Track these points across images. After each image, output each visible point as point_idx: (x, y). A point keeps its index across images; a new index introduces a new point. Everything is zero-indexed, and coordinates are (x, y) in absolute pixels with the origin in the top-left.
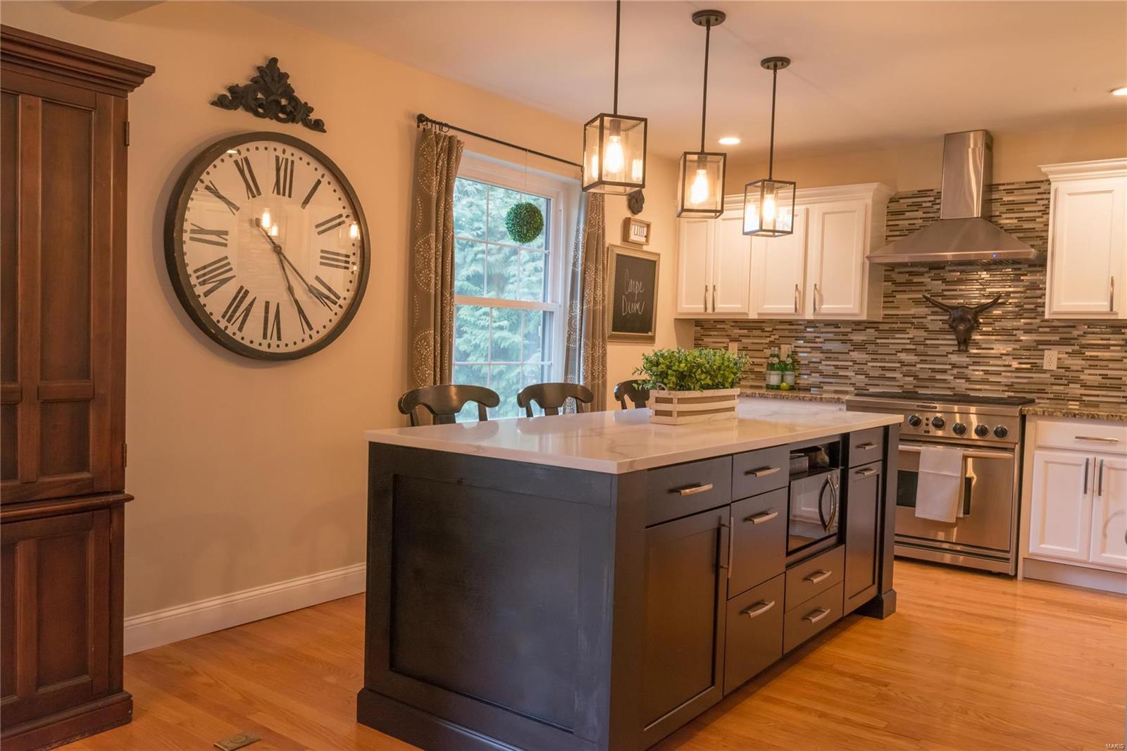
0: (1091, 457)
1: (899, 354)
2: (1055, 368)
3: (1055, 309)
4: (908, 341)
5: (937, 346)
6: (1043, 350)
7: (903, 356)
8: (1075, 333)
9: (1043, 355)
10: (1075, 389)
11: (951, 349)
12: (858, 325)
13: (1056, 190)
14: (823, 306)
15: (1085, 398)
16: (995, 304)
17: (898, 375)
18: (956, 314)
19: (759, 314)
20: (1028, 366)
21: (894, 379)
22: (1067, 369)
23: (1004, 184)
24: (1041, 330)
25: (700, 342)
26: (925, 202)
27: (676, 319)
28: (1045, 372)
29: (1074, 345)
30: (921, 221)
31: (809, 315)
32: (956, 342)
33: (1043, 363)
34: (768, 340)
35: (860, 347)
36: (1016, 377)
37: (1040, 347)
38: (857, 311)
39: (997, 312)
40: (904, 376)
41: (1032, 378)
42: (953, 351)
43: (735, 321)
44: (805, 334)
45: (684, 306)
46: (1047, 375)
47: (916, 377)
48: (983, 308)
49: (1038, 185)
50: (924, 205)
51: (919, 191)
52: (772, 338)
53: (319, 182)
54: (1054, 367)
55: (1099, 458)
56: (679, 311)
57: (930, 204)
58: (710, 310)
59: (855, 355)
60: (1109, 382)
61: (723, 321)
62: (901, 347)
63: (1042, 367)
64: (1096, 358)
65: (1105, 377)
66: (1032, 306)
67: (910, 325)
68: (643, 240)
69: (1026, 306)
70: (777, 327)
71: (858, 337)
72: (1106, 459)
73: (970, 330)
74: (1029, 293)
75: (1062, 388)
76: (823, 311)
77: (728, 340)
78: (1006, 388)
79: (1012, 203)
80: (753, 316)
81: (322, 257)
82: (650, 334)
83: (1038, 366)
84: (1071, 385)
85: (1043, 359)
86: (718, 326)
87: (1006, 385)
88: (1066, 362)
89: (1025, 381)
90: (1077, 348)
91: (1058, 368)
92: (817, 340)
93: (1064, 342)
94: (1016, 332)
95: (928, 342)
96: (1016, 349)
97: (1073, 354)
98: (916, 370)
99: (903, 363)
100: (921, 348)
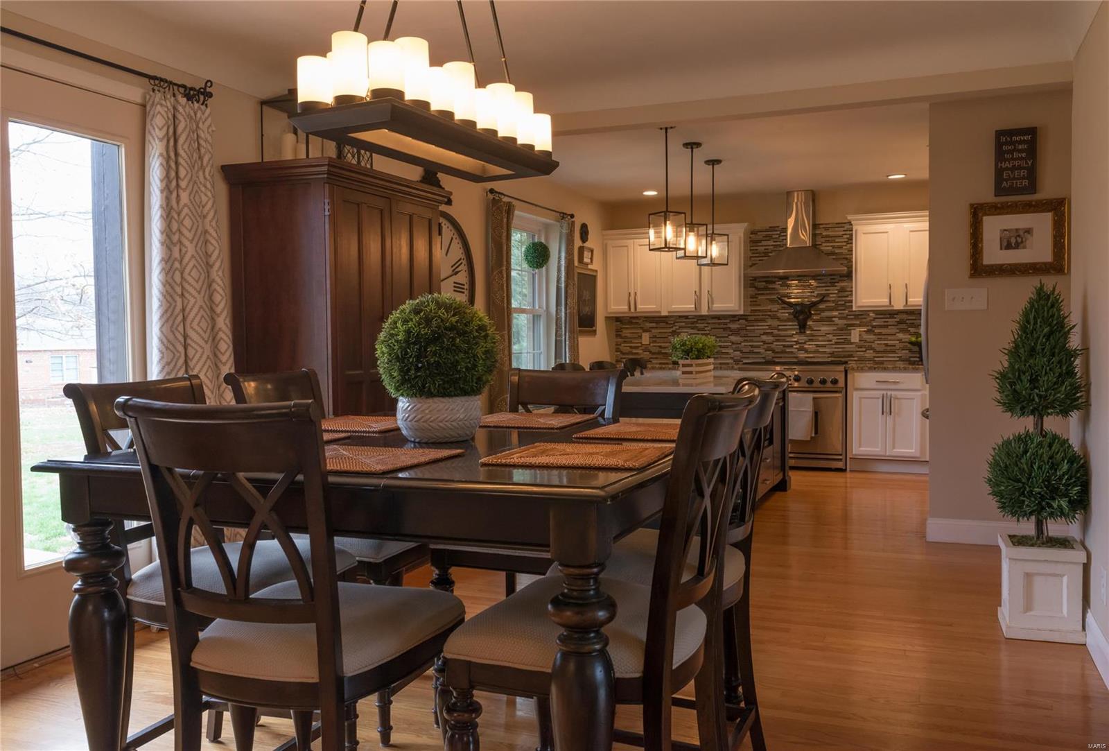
0: (885, 392)
1: (762, 336)
3: (859, 304)
4: (767, 327)
5: (786, 330)
6: (850, 330)
7: (764, 338)
8: (869, 318)
9: (851, 333)
10: (870, 354)
11: (794, 332)
12: (734, 318)
13: (856, 231)
14: (715, 305)
15: (876, 359)
16: (821, 301)
18: (798, 308)
19: (669, 312)
20: (842, 340)
21: (759, 353)
22: (865, 341)
23: (822, 224)
24: (849, 317)
25: (620, 333)
26: (774, 234)
27: (606, 317)
28: (852, 343)
29: (868, 326)
30: (772, 247)
31: (704, 312)
32: (798, 327)
33: (851, 338)
34: (671, 330)
35: (736, 332)
36: (836, 348)
37: (849, 328)
38: (737, 309)
39: (822, 306)
40: (766, 351)
41: (845, 348)
42: (796, 333)
43: (646, 317)
44: (697, 325)
45: (613, 307)
46: (854, 346)
47: (774, 351)
48: (814, 304)
49: (843, 225)
50: (774, 236)
51: (770, 227)
52: (674, 328)
53: (452, 239)
54: (857, 341)
55: (889, 393)
56: (609, 311)
57: (777, 236)
58: (632, 310)
59: (733, 338)
60: (889, 348)
61: (637, 318)
62: (762, 332)
63: (850, 340)
64: (880, 334)
65: (887, 345)
66: (843, 303)
67: (767, 317)
68: (589, 261)
69: (840, 303)
70: (677, 320)
71: (734, 326)
72: (893, 393)
73: (805, 320)
74: (841, 294)
75: (862, 353)
76: (714, 309)
77: (641, 331)
78: (829, 355)
79: (827, 236)
80: (664, 313)
81: (455, 287)
82: (594, 328)
83: (848, 340)
84: (868, 351)
85: (850, 335)
86: (634, 321)
87: (830, 353)
88: (864, 337)
89: (841, 350)
90: (870, 328)
91: (860, 341)
92: (706, 329)
93: (863, 324)
94: (834, 319)
95: (780, 327)
96: (834, 330)
97: (868, 332)
98: (773, 346)
99: (764, 342)
100: (776, 332)
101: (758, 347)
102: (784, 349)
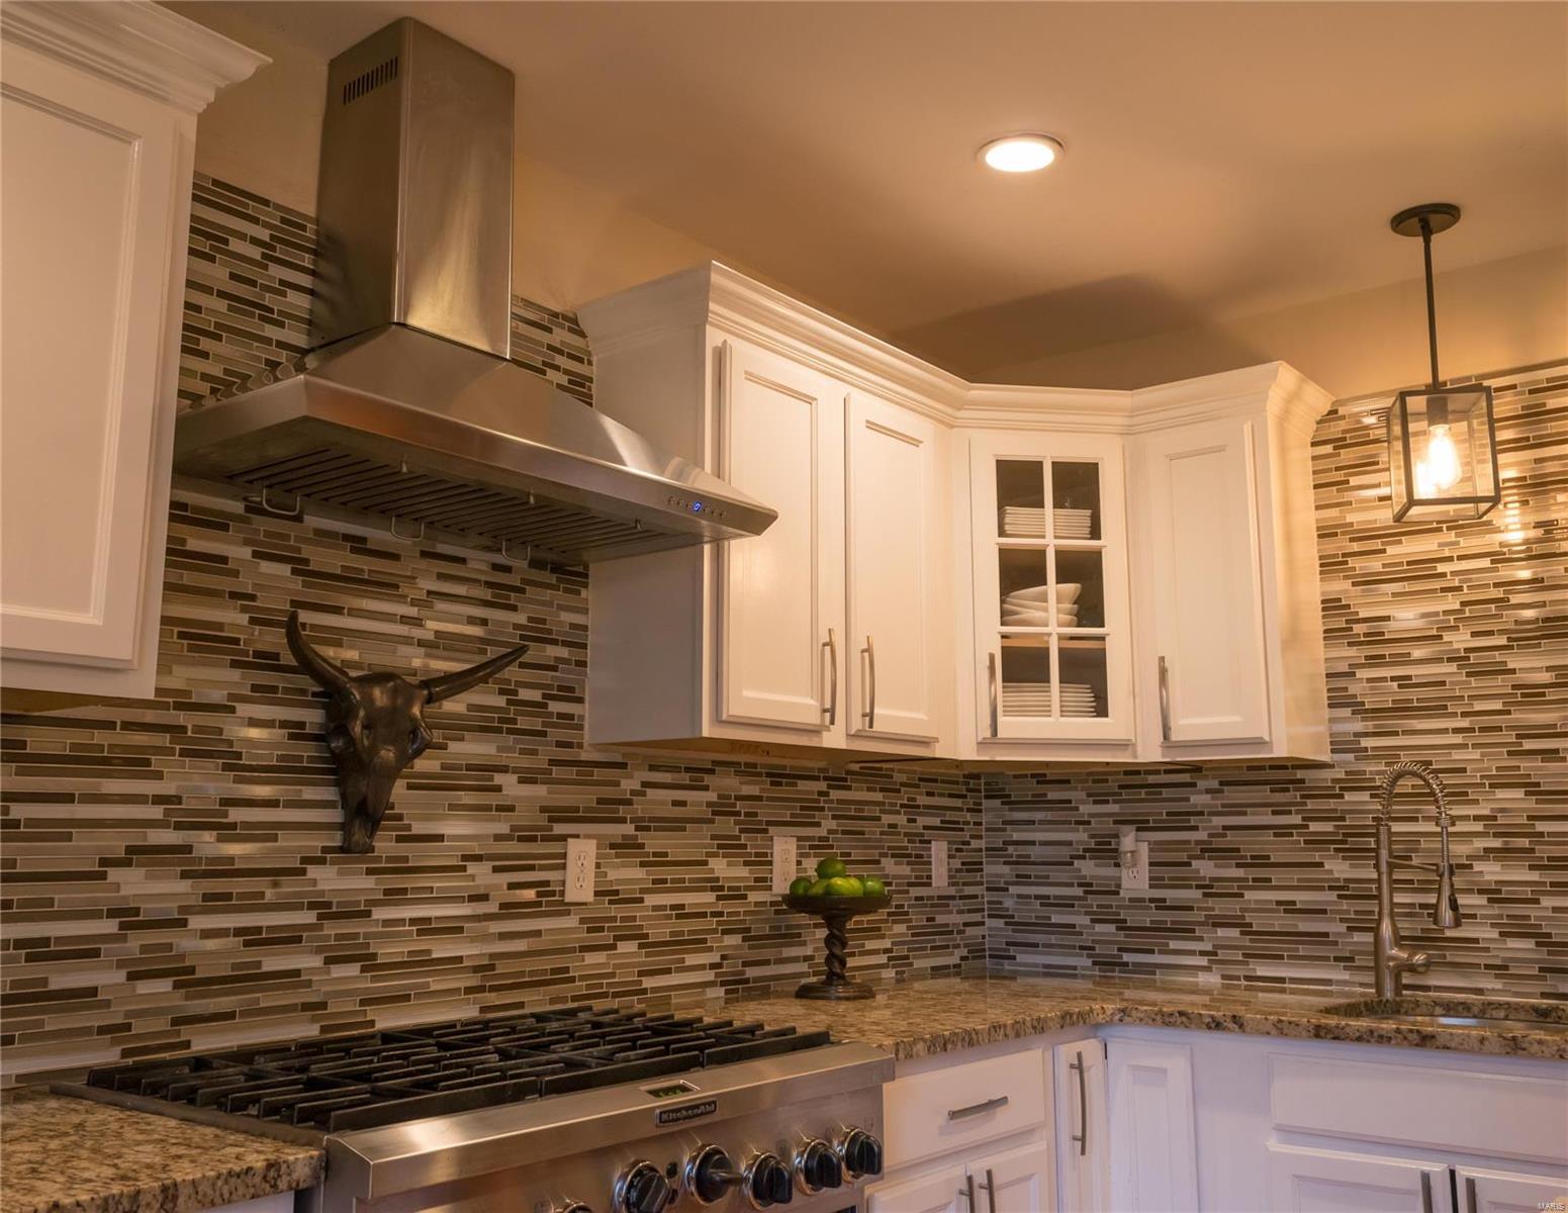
2: (590, 898)
3: (731, 713)
4: (156, 812)
5: (270, 831)
6: (563, 838)
7: (132, 884)
8: (629, 784)
9: (564, 856)
10: (628, 958)
11: (316, 842)
17: (105, 977)
20: (532, 894)
21: (87, 995)
22: (614, 896)
24: (555, 772)
26: (242, 236)
28: (568, 909)
29: (623, 820)
30: (222, 305)
32: (336, 816)
33: (563, 883)
36: (504, 936)
37: (559, 829)
38: (121, 648)
40: (132, 977)
41: (538, 933)
42: (325, 850)
46: (571, 921)
47: (183, 978)
50: (235, 245)
51: (216, 182)
54: (588, 896)
57: (255, 253)
60: (687, 926)
62: (116, 843)
63: (562, 893)
64: (663, 860)
67: (164, 740)
75: (604, 956)
78: (473, 981)
83: (553, 894)
84: (621, 947)
85: (564, 867)
87: (476, 969)
88: (612, 875)
89: (520, 946)
90: (629, 829)
91: (597, 894)
93: (607, 810)
94: (499, 779)
95: (236, 815)
96: (498, 838)
97: (624, 847)
98: (185, 943)
99: (129, 918)
100: (206, 844)
101: (85, 952)
102: (250, 956)
